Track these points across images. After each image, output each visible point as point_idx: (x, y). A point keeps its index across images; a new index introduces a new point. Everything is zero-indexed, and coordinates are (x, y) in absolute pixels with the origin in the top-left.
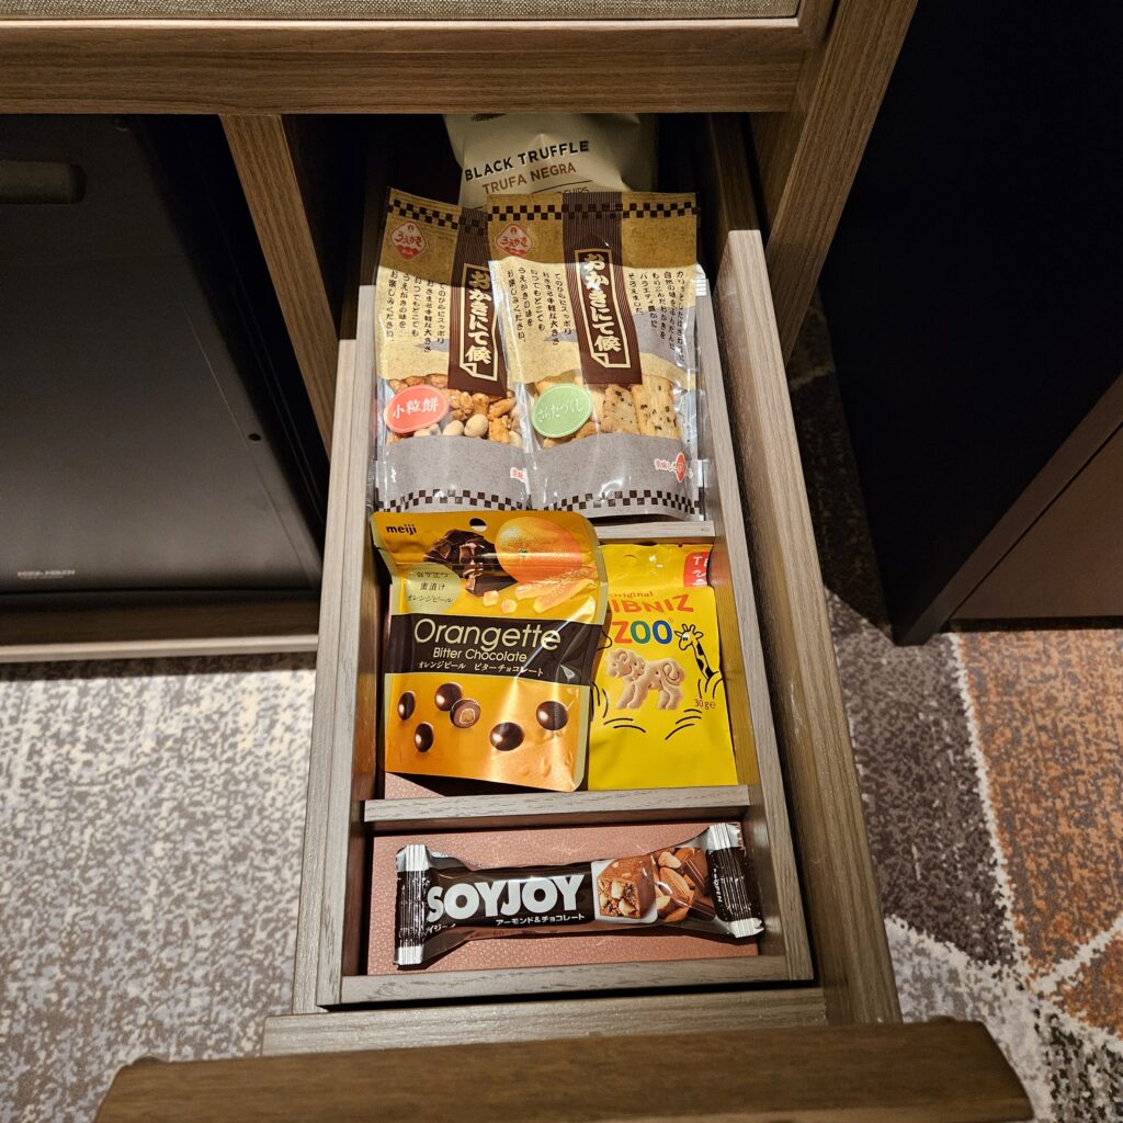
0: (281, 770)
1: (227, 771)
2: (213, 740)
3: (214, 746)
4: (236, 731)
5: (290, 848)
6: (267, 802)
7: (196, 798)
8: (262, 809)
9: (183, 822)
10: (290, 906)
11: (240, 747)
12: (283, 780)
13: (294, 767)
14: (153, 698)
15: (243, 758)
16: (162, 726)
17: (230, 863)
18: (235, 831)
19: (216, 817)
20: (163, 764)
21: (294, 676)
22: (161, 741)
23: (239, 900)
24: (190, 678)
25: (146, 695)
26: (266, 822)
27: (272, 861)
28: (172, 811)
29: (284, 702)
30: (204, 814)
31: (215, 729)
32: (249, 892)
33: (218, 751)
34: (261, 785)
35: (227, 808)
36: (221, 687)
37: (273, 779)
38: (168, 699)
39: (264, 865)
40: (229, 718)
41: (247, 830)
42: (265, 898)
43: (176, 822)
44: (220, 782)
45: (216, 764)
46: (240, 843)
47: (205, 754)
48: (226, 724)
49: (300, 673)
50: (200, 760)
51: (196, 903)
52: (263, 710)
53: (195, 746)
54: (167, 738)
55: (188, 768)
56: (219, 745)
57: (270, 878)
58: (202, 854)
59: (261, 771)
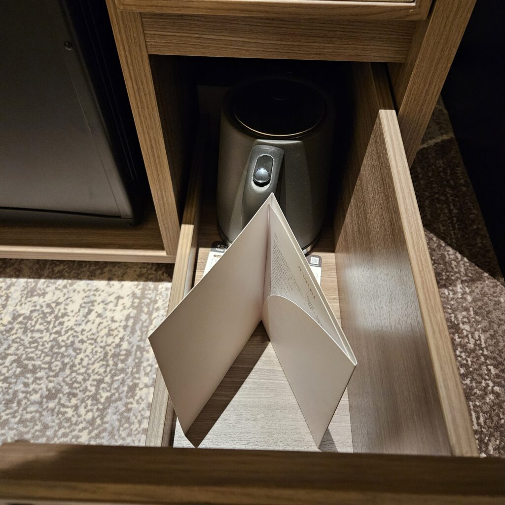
0: (90, 341)
1: (55, 339)
2: (49, 320)
3: (49, 323)
4: (65, 315)
5: (88, 393)
6: (77, 361)
7: (30, 355)
8: (74, 365)
9: (19, 370)
10: (80, 434)
11: (65, 325)
12: (90, 348)
13: (99, 340)
14: (16, 291)
15: (67, 332)
16: (18, 308)
17: (45, 400)
18: (52, 379)
19: (41, 368)
20: (14, 331)
21: (108, 284)
22: (15, 318)
23: (46, 427)
24: (42, 281)
25: (12, 289)
26: (74, 375)
27: (74, 401)
28: (14, 361)
29: (99, 299)
30: (34, 366)
31: (51, 313)
32: (53, 421)
33: (51, 326)
34: (75, 350)
35: (50, 363)
36: (60, 287)
37: (83, 347)
38: (25, 292)
39: (67, 404)
40: (62, 307)
41: (60, 379)
42: (64, 427)
43: (14, 369)
44: (48, 346)
45: (48, 334)
46: (54, 387)
47: (42, 327)
48: (60, 310)
49: (112, 282)
50: (38, 331)
51: (15, 426)
52: (85, 303)
53: (36, 322)
54: (20, 315)
55: (29, 335)
56: (52, 323)
57: (70, 412)
58: (27, 392)
59: (76, 341)
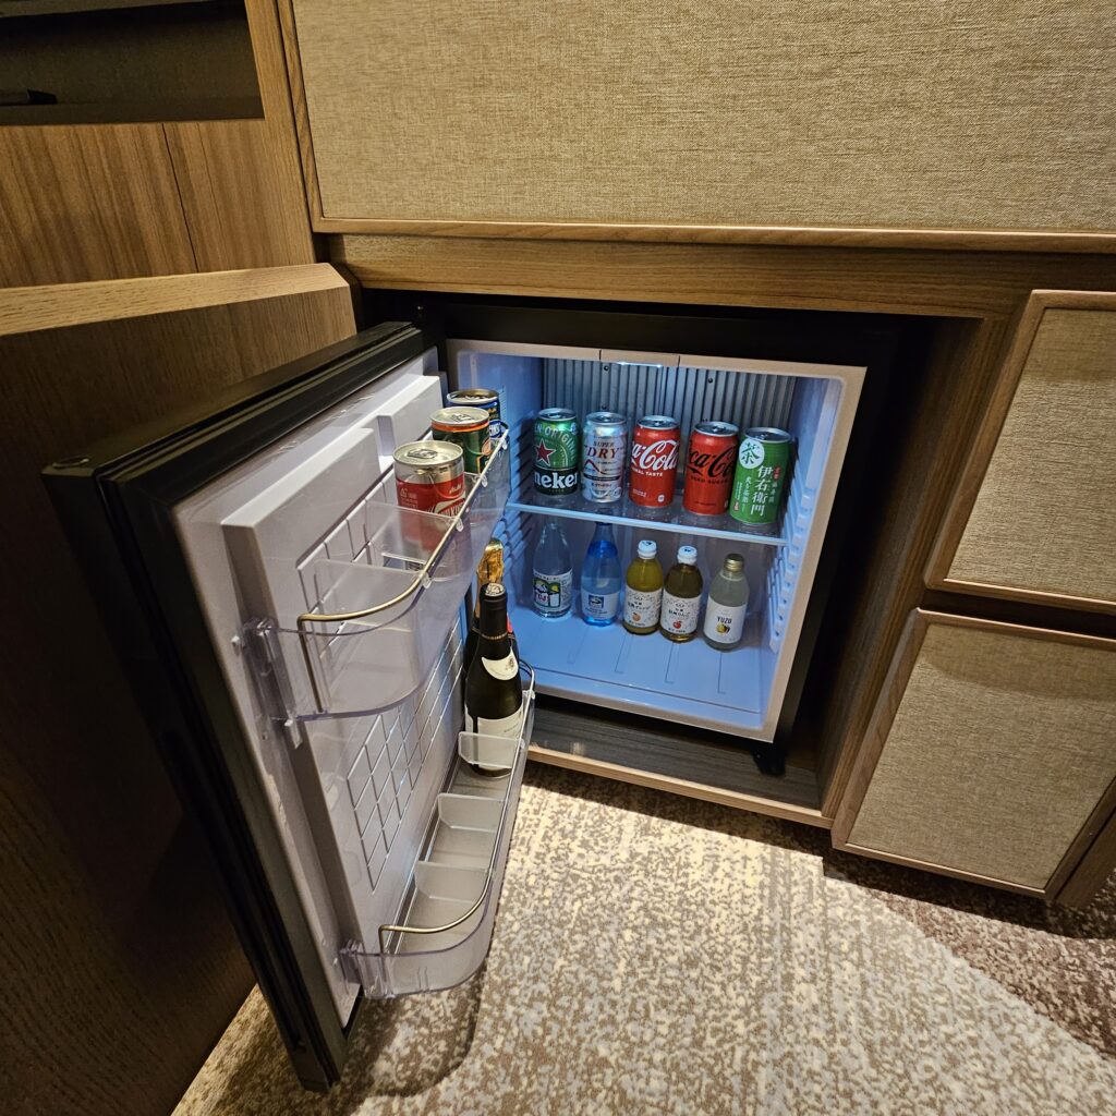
0: (722, 905)
1: (681, 893)
2: (671, 866)
3: (671, 870)
4: (688, 865)
5: (733, 971)
6: (713, 926)
7: (657, 905)
8: (708, 931)
9: (647, 921)
10: (735, 1023)
11: (691, 877)
12: (725, 913)
13: (733, 905)
14: (628, 824)
15: (694, 887)
16: (634, 844)
17: (684, 966)
18: (688, 941)
19: (673, 925)
20: (634, 872)
21: (730, 839)
22: (633, 855)
23: (692, 1002)
24: (655, 819)
25: (624, 822)
26: (712, 942)
27: (719, 977)
28: (639, 909)
29: (723, 855)
30: (664, 919)
31: (673, 859)
32: (700, 997)
33: (675, 875)
34: (707, 911)
35: (681, 920)
36: (675, 831)
37: (717, 909)
38: (639, 828)
39: (711, 977)
40: (682, 854)
41: (697, 944)
42: (713, 1007)
43: (642, 918)
44: (676, 898)
45: (673, 884)
46: (692, 953)
47: (664, 874)
48: (680, 858)
49: (734, 838)
50: (660, 877)
51: (656, 991)
52: (707, 856)
53: (657, 866)
54: (638, 854)
55: (652, 880)
56: (676, 872)
57: (717, 991)
58: (662, 951)
59: (708, 900)
